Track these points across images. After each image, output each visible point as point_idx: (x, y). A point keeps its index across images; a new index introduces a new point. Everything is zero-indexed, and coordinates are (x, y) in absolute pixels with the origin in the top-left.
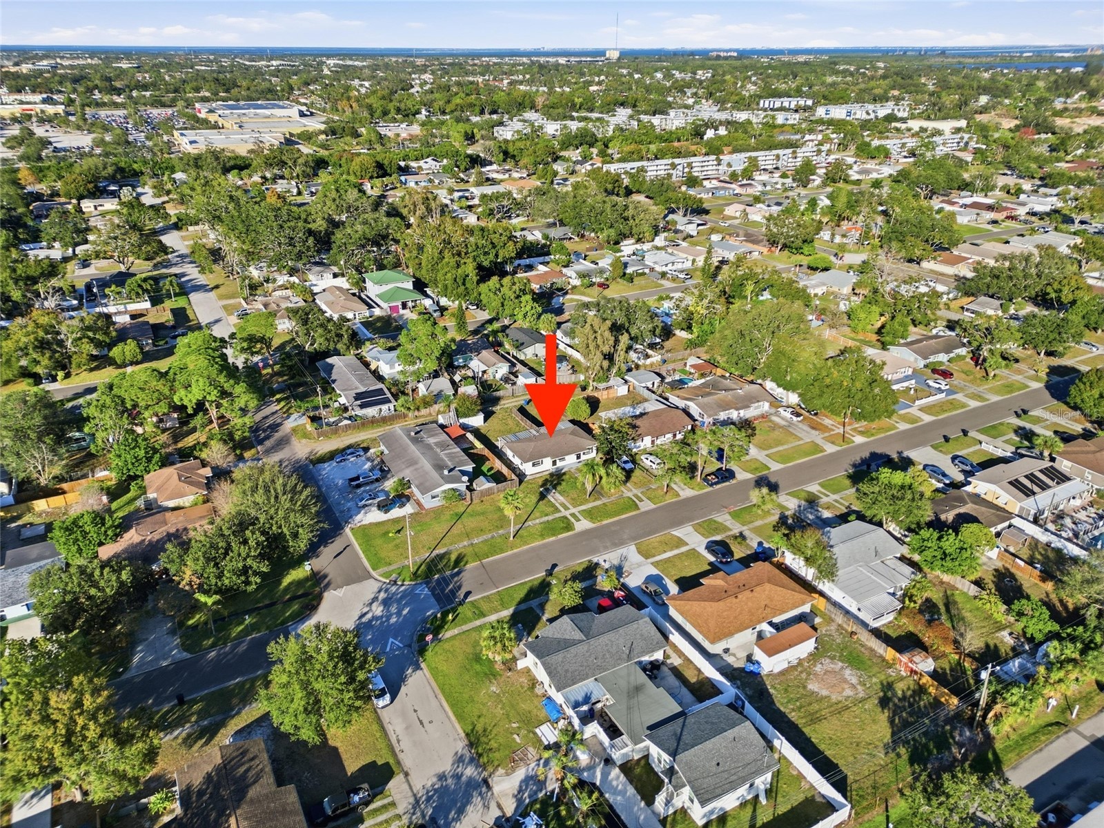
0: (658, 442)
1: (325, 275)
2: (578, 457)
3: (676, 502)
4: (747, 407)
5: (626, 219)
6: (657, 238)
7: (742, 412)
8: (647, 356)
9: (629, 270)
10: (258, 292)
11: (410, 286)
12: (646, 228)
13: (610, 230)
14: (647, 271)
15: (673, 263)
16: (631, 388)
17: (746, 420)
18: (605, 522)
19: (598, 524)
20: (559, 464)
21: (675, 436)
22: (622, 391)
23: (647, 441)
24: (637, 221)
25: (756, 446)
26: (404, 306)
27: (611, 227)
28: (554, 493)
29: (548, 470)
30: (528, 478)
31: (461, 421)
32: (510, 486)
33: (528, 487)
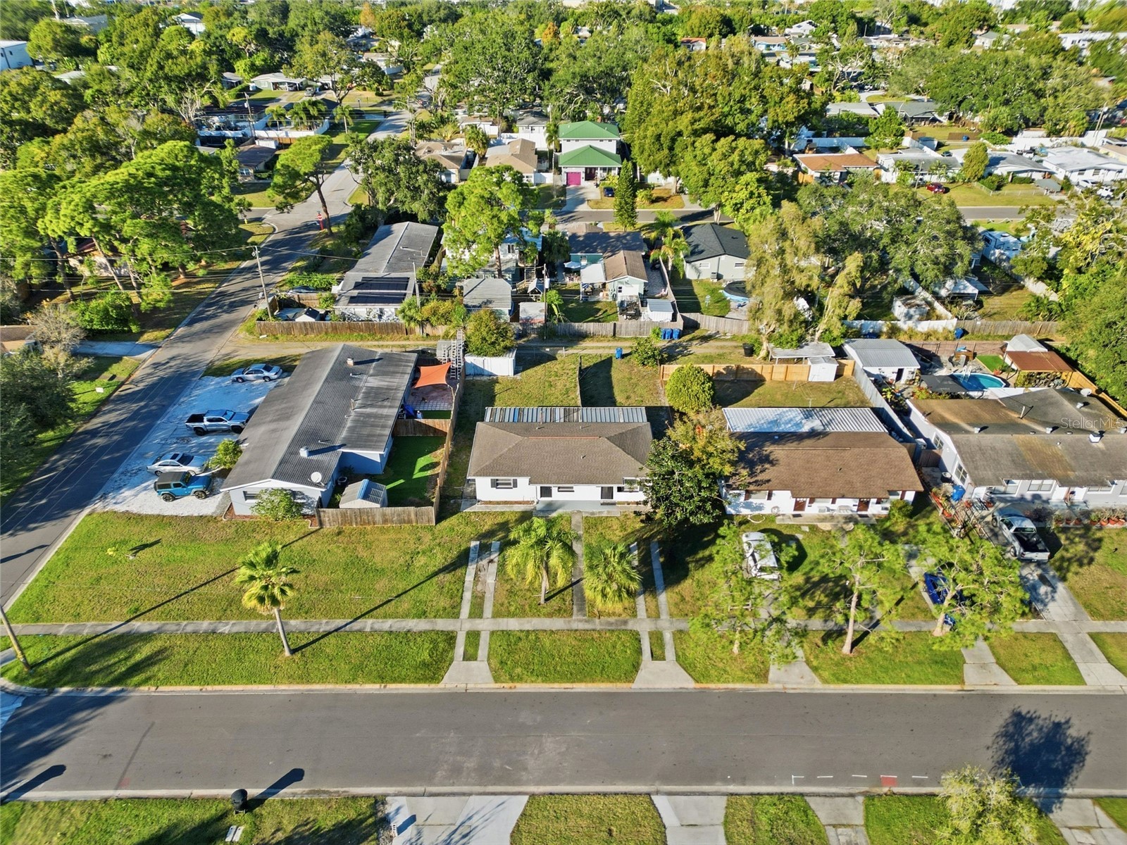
0: (812, 510)
1: (536, 128)
2: (607, 493)
3: (747, 695)
4: (1100, 483)
5: (1039, 94)
6: (1090, 133)
7: (1080, 494)
8: (929, 315)
9: (1001, 170)
10: (433, 136)
11: (611, 148)
12: (1075, 114)
13: (1003, 109)
14: (1037, 176)
15: (1097, 170)
16: (847, 372)
17: (1087, 514)
18: (522, 687)
19: (505, 687)
20: (557, 496)
21: (864, 505)
22: (824, 372)
23: (783, 502)
24: (1060, 100)
25: (1076, 594)
26: (590, 175)
27: (1007, 102)
28: (491, 561)
29: (527, 503)
30: (477, 508)
31: (470, 359)
32: (413, 516)
33: (456, 528)
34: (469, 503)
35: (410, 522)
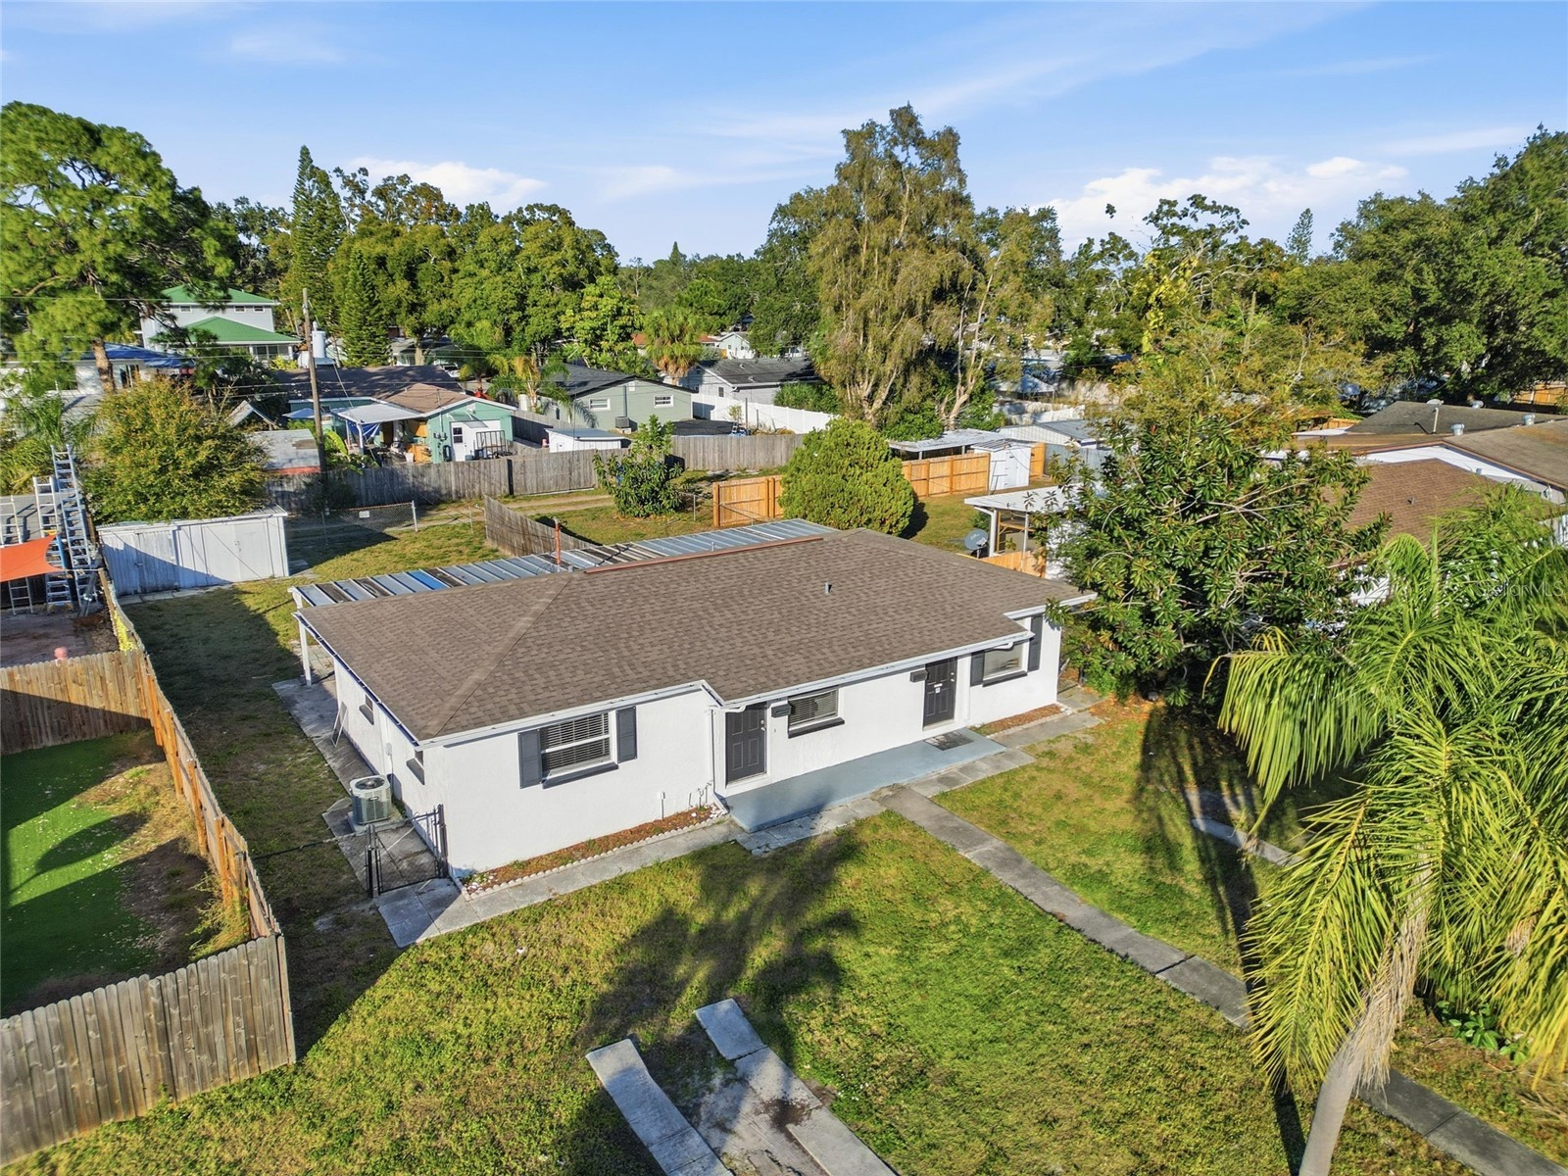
20: (787, 755)
28: (784, 1114)
29: (681, 820)
30: (470, 908)
31: (115, 536)
32: (137, 1052)
33: (441, 1028)
34: (417, 903)
35: (114, 1098)
